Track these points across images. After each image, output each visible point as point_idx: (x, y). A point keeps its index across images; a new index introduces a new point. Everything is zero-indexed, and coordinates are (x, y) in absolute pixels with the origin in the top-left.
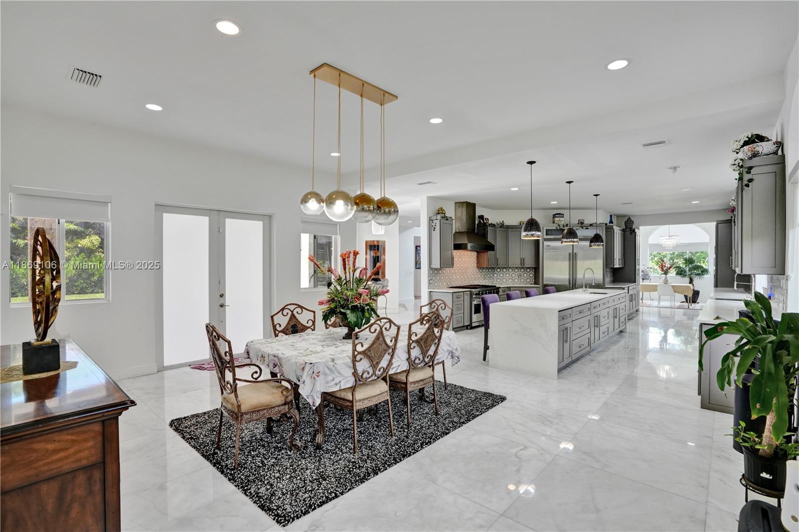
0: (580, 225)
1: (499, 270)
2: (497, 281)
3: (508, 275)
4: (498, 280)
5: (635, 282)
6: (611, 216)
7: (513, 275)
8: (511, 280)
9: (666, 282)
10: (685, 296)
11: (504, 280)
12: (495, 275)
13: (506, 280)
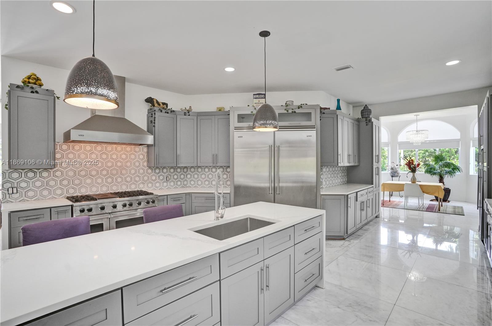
0: (285, 108)
1: (192, 170)
2: (190, 183)
3: (203, 176)
4: (192, 183)
5: (372, 184)
6: (338, 101)
7: (210, 176)
8: (207, 183)
9: (414, 180)
10: (435, 196)
11: (200, 183)
12: (189, 176)
13: (202, 182)
